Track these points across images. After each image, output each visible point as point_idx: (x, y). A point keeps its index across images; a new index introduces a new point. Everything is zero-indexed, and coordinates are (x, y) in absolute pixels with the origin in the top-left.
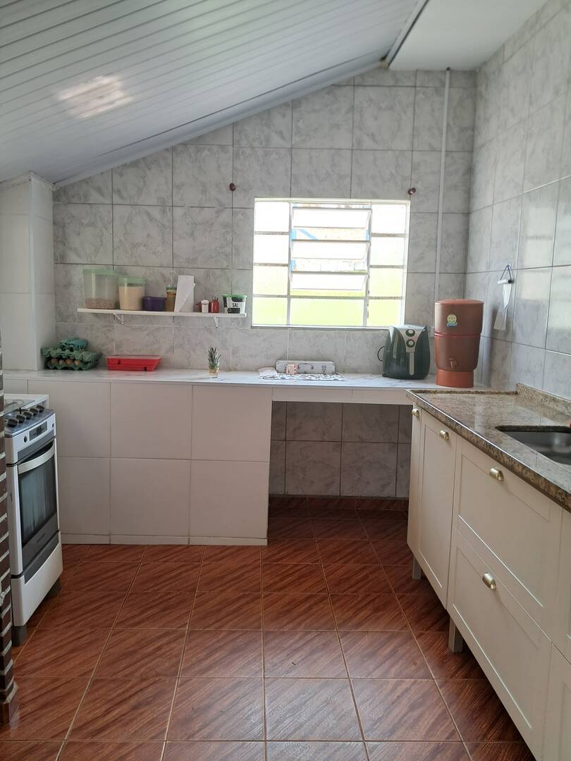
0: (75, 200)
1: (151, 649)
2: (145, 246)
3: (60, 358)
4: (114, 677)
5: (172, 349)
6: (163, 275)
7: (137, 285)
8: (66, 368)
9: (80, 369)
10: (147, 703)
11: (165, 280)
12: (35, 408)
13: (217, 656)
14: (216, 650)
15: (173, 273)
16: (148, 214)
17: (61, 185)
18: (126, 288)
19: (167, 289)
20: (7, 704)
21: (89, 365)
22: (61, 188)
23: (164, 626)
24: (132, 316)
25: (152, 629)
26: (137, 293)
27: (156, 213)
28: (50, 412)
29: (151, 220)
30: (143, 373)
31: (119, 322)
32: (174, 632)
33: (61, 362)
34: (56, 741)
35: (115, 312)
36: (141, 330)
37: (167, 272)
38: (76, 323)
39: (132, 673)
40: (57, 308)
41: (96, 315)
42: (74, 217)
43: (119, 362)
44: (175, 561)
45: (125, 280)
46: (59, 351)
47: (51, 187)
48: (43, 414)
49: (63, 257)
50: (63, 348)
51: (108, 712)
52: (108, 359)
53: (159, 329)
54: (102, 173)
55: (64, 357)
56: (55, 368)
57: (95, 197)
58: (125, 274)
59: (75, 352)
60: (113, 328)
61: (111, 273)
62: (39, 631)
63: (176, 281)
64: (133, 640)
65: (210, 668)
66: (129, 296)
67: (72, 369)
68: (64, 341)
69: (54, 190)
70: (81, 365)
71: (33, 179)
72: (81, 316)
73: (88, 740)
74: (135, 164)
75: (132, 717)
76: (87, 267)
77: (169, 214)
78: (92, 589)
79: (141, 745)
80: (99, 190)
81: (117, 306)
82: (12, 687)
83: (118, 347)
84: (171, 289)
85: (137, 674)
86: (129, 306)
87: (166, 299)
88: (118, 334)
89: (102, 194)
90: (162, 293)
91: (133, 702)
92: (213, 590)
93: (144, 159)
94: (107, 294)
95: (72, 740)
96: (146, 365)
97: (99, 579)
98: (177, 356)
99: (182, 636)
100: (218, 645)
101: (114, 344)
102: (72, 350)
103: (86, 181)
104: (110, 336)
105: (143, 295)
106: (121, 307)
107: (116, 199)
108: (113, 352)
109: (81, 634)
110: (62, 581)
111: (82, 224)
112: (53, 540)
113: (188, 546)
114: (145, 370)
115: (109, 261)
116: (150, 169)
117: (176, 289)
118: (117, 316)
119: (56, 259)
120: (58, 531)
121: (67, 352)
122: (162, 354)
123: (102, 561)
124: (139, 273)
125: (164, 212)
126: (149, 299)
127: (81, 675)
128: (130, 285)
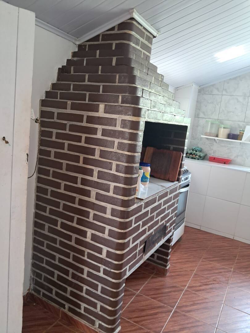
0: (207, 93)
1: (217, 271)
2: (233, 112)
3: (191, 154)
4: (203, 276)
5: (237, 156)
6: (239, 125)
7: (227, 128)
8: (192, 158)
9: (198, 159)
10: (216, 288)
11: (240, 127)
12: (185, 170)
13: (245, 283)
14: (245, 282)
15: (244, 124)
16: (237, 99)
17: (202, 87)
18: (222, 129)
19: (240, 131)
20: (167, 269)
21: (202, 158)
22: (202, 88)
23: (222, 265)
24: (222, 141)
25: (218, 265)
26: (227, 131)
27: (241, 99)
28: (190, 173)
29: (238, 102)
30: (224, 164)
31: (217, 142)
32: (226, 269)
33: (191, 155)
34: (182, 288)
35: (216, 138)
36: (225, 147)
37: (241, 124)
38: (198, 141)
39: (210, 277)
40: (192, 134)
41: (207, 138)
42: (205, 99)
43: (214, 158)
44: (227, 244)
45: (223, 126)
46: (191, 151)
47: (198, 88)
48: (188, 173)
49: (198, 115)
50: (193, 150)
51: (200, 286)
52: (210, 157)
53: (233, 147)
54: (220, 82)
55: (192, 154)
56: (189, 157)
57: (215, 92)
58: (222, 123)
59: (197, 153)
60: (213, 145)
61: (217, 122)
62: (175, 251)
63: (245, 127)
64: (210, 266)
65: (242, 287)
66: (223, 132)
67: (195, 159)
68: (194, 148)
69: (199, 88)
70: (199, 158)
71: (193, 85)
72: (201, 138)
73: (194, 292)
74: (235, 79)
75: (210, 291)
76: (207, 119)
77: (247, 100)
78: (193, 243)
79: (214, 301)
80: (218, 89)
81: (217, 136)
82: (168, 265)
83: (214, 152)
84: (242, 131)
85: (212, 278)
86: (222, 136)
87: (239, 135)
88: (215, 147)
89: (218, 90)
90: (237, 132)
91: (210, 286)
92: (245, 259)
93: (239, 76)
94: (214, 131)
95: (188, 289)
96: (225, 162)
97: (195, 241)
98: (239, 160)
99: (231, 271)
100: (246, 280)
101: (212, 151)
102: (196, 151)
103: (213, 85)
104: (212, 148)
105: (229, 133)
106: (219, 136)
107: (224, 93)
108: (211, 154)
109: (190, 257)
110: (182, 237)
111: (208, 102)
112: (182, 221)
113: (233, 240)
114: (225, 163)
115: (216, 118)
116: (241, 81)
117: (244, 131)
118: (216, 140)
119: (195, 115)
120: (184, 218)
121: (194, 152)
122: (232, 157)
123: (197, 235)
124: (229, 123)
125: (245, 99)
126: (231, 134)
127: (190, 270)
128: (224, 128)
